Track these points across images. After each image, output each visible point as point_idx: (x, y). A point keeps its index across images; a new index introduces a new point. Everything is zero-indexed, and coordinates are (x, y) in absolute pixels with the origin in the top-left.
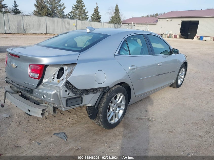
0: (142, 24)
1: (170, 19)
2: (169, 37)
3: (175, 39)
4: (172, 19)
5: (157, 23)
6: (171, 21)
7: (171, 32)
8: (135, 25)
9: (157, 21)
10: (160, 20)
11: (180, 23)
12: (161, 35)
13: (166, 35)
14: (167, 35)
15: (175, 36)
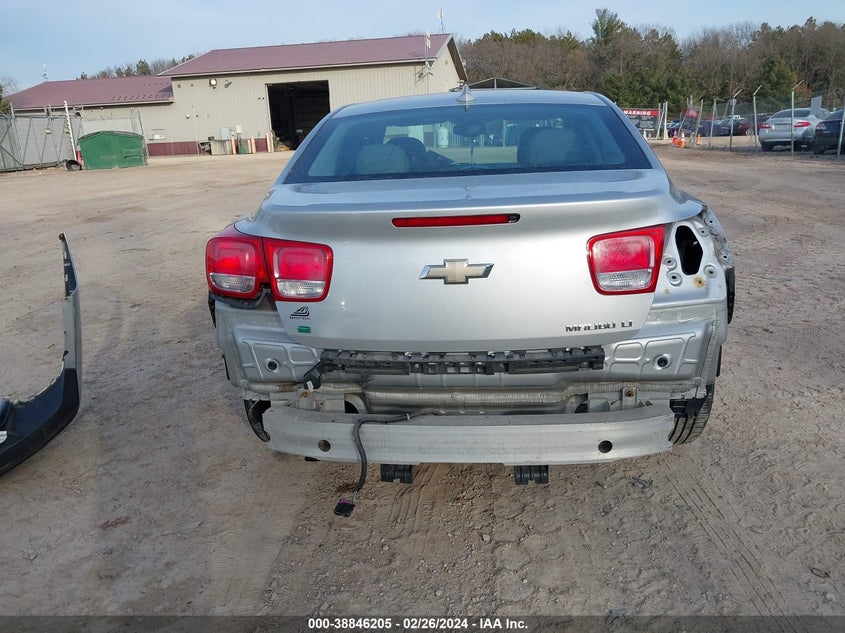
0: (105, 107)
1: (222, 81)
2: (238, 152)
3: (262, 156)
4: (230, 79)
5: (170, 100)
6: (227, 86)
7: (239, 131)
8: (82, 112)
9: (170, 90)
10: (179, 86)
11: (265, 93)
12: (202, 144)
13: (222, 142)
14: (227, 144)
15: (261, 146)
